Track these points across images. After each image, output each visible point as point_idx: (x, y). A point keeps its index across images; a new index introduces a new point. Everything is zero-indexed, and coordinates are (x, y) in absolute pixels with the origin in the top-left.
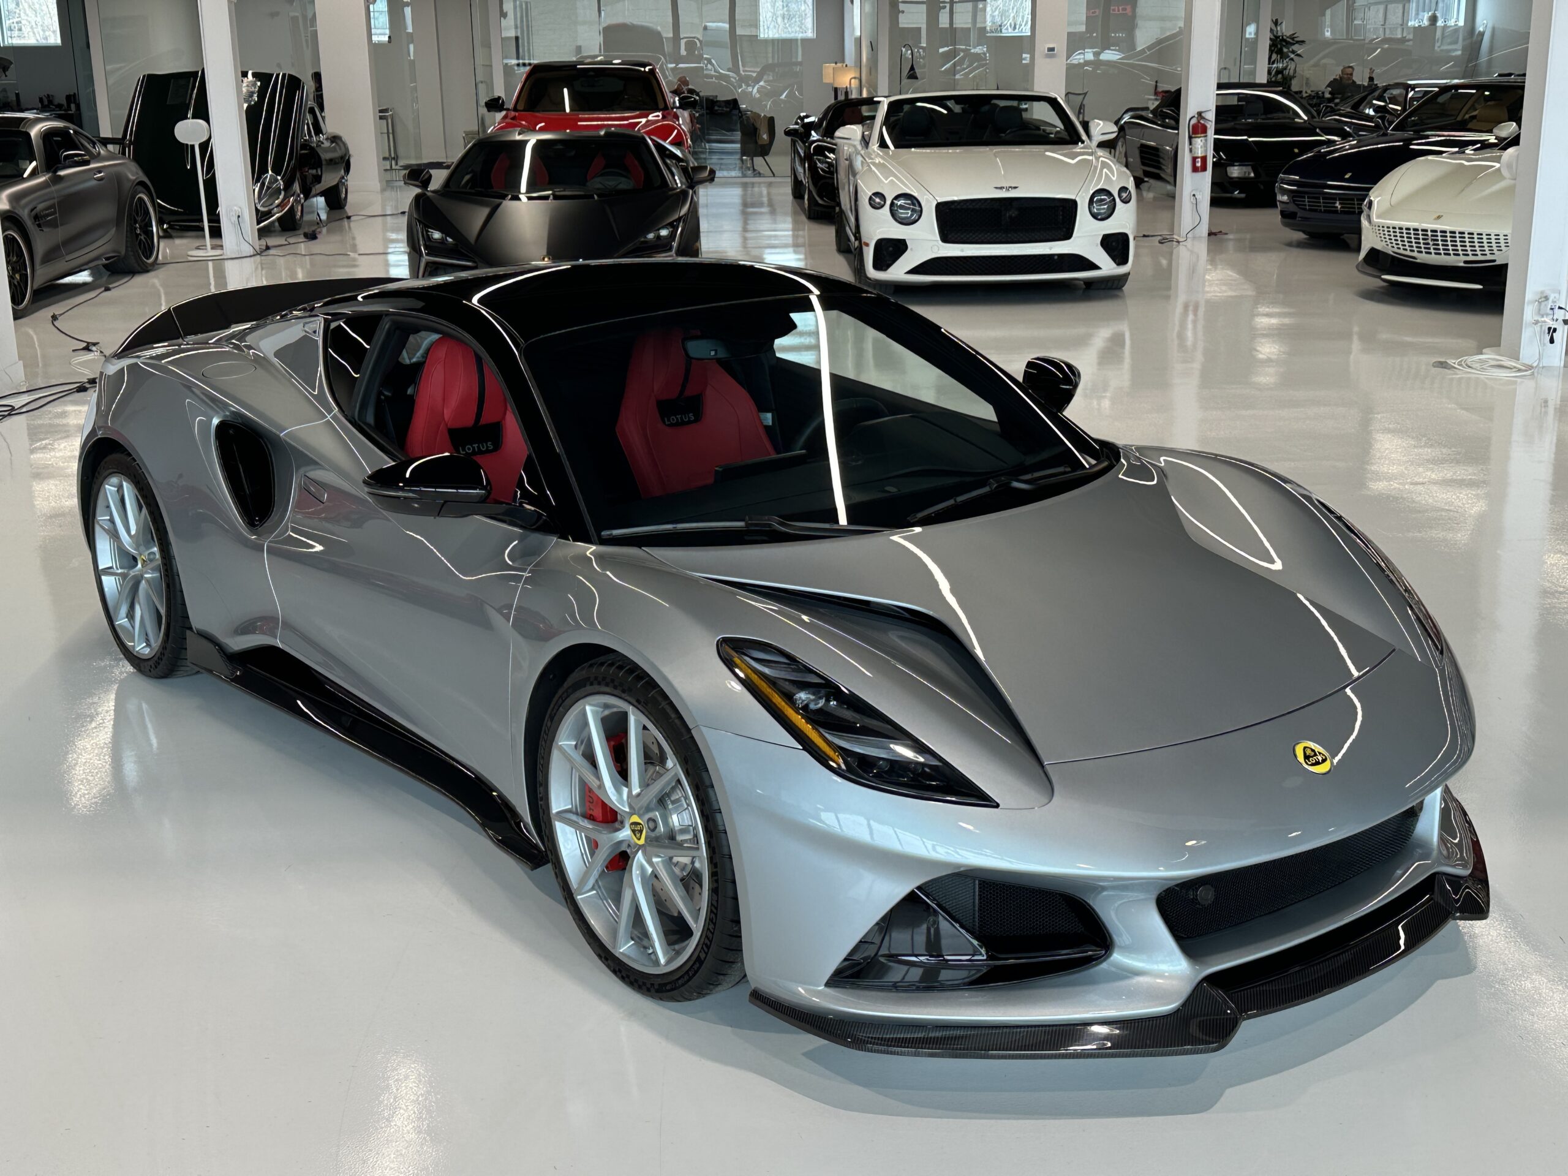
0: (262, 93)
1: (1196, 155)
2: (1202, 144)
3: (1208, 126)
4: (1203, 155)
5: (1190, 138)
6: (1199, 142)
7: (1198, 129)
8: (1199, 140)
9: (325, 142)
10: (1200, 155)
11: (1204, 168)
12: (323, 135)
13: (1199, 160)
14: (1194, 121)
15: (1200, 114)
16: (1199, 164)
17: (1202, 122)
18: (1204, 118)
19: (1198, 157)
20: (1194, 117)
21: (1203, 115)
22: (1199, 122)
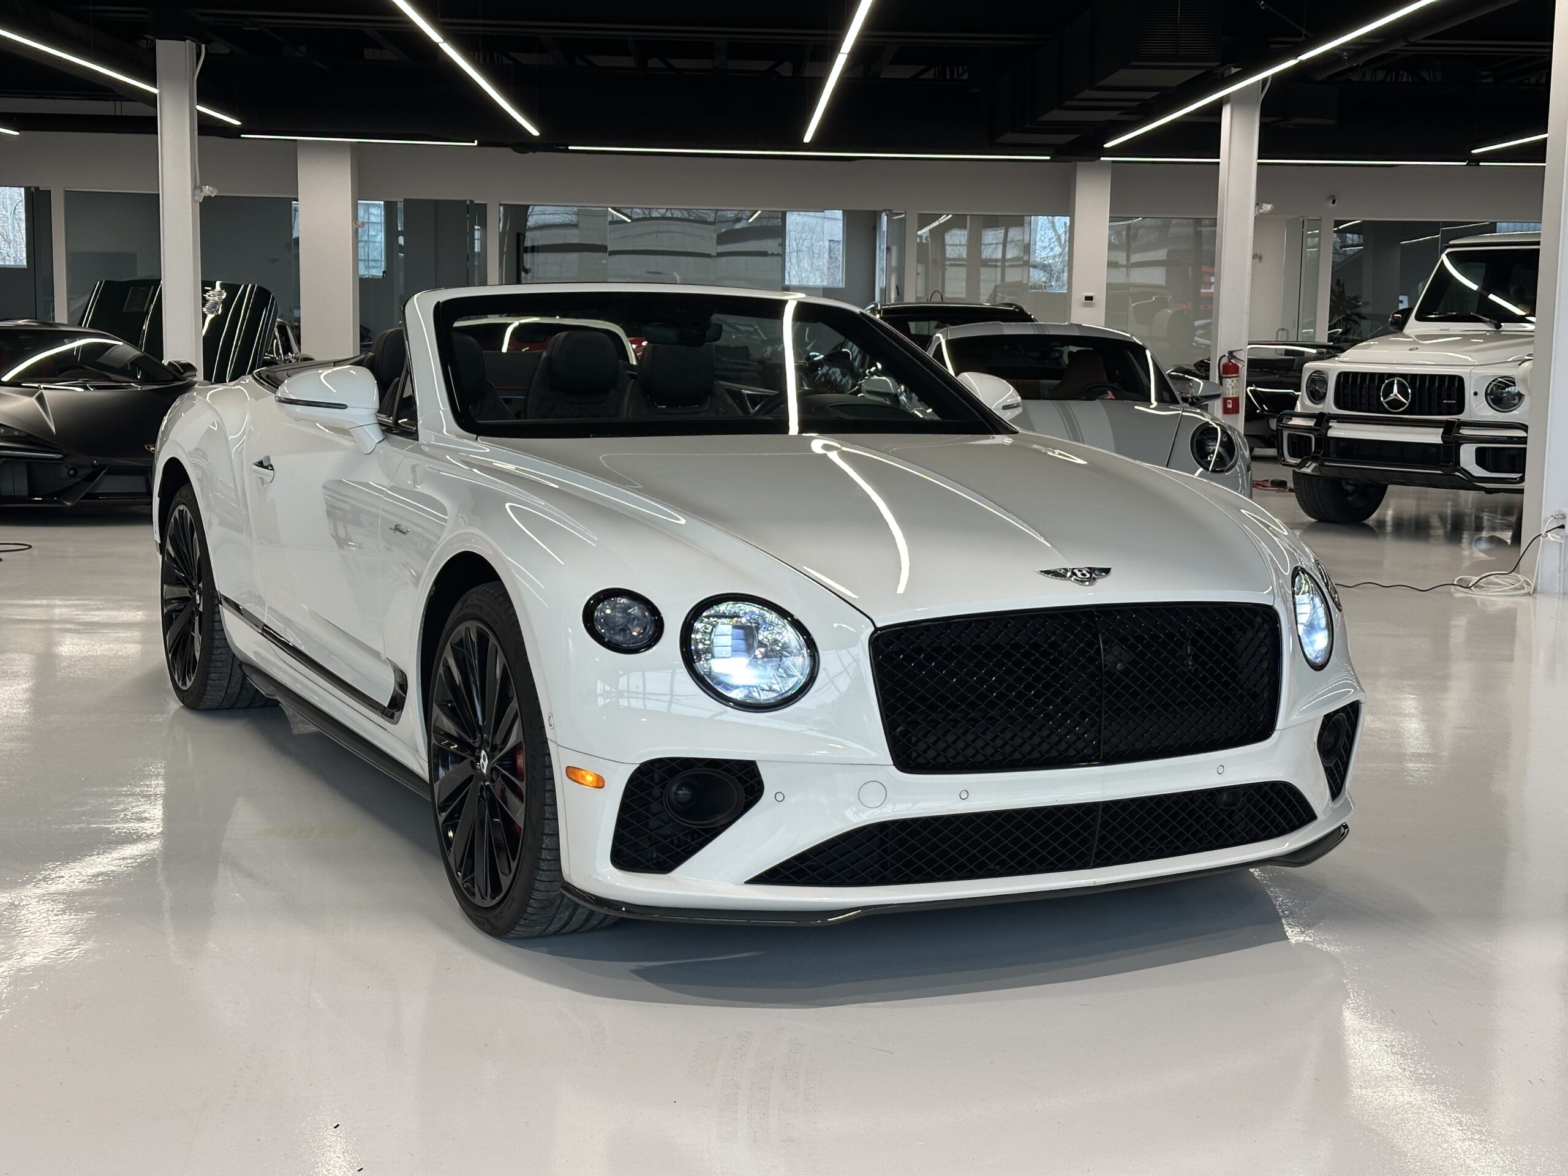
0: (226, 304)
1: (1227, 396)
2: (1233, 385)
3: (1240, 366)
4: (1234, 396)
5: (1221, 378)
6: (1229, 382)
7: (1229, 370)
8: (1230, 380)
9: (293, 361)
10: (1231, 396)
11: (1235, 410)
12: (292, 353)
13: (1230, 401)
14: (1225, 361)
15: (1231, 353)
16: (1230, 406)
17: (1232, 361)
18: (1235, 357)
19: (1229, 399)
20: (1225, 356)
21: (1234, 354)
22: (1230, 361)
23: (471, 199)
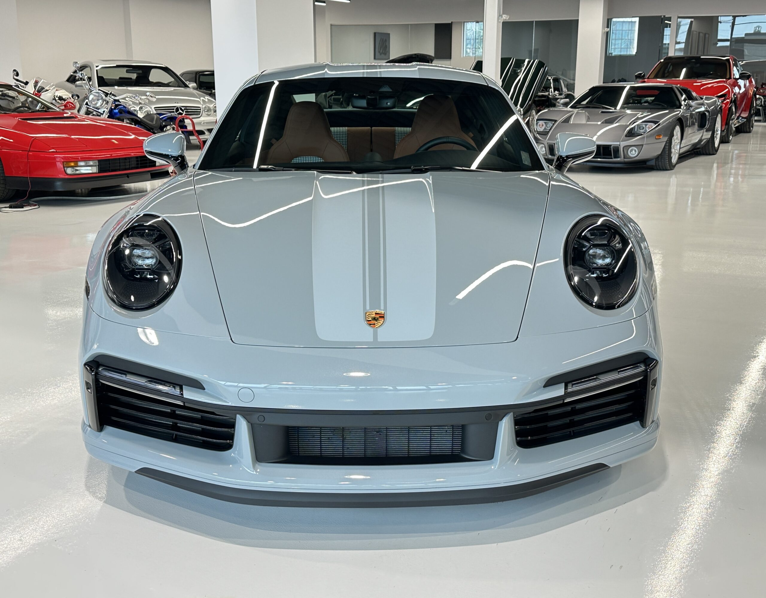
23: (664, 15)
